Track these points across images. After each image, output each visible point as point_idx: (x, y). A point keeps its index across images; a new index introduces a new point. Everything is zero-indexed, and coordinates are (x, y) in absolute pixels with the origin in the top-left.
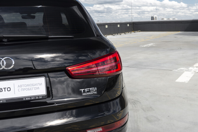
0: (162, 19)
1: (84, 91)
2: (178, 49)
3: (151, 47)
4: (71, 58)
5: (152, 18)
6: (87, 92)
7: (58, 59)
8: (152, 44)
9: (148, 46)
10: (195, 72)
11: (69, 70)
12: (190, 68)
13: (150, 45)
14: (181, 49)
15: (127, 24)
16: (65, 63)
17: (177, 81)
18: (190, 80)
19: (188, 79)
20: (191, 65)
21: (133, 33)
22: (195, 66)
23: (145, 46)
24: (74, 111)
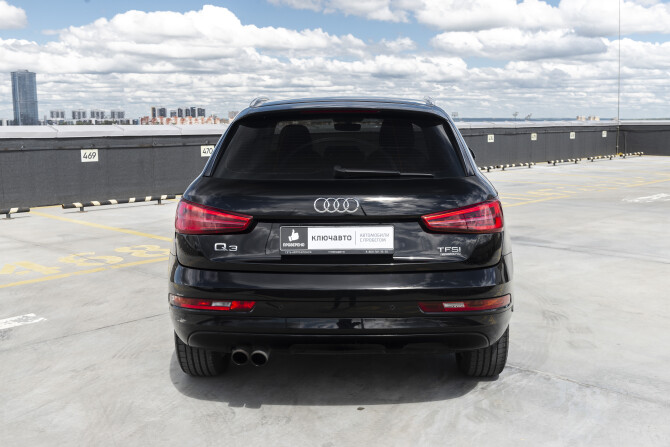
1: (443, 251)
4: (429, 205)
6: (448, 252)
7: (407, 205)
8: (663, 195)
9: (649, 199)
11: (424, 220)
13: (656, 197)
15: (601, 131)
16: (418, 211)
21: (617, 159)
24: (429, 275)
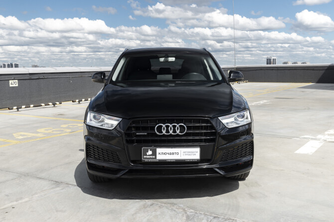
0: (285, 63)
2: (305, 109)
3: (263, 106)
5: (269, 61)
8: (265, 101)
9: (259, 103)
10: (325, 140)
12: (319, 136)
13: (262, 102)
14: (309, 109)
15: (227, 71)
17: (297, 152)
18: (316, 151)
19: (314, 150)
20: (321, 132)
21: (236, 84)
22: (326, 133)
23: (253, 104)
